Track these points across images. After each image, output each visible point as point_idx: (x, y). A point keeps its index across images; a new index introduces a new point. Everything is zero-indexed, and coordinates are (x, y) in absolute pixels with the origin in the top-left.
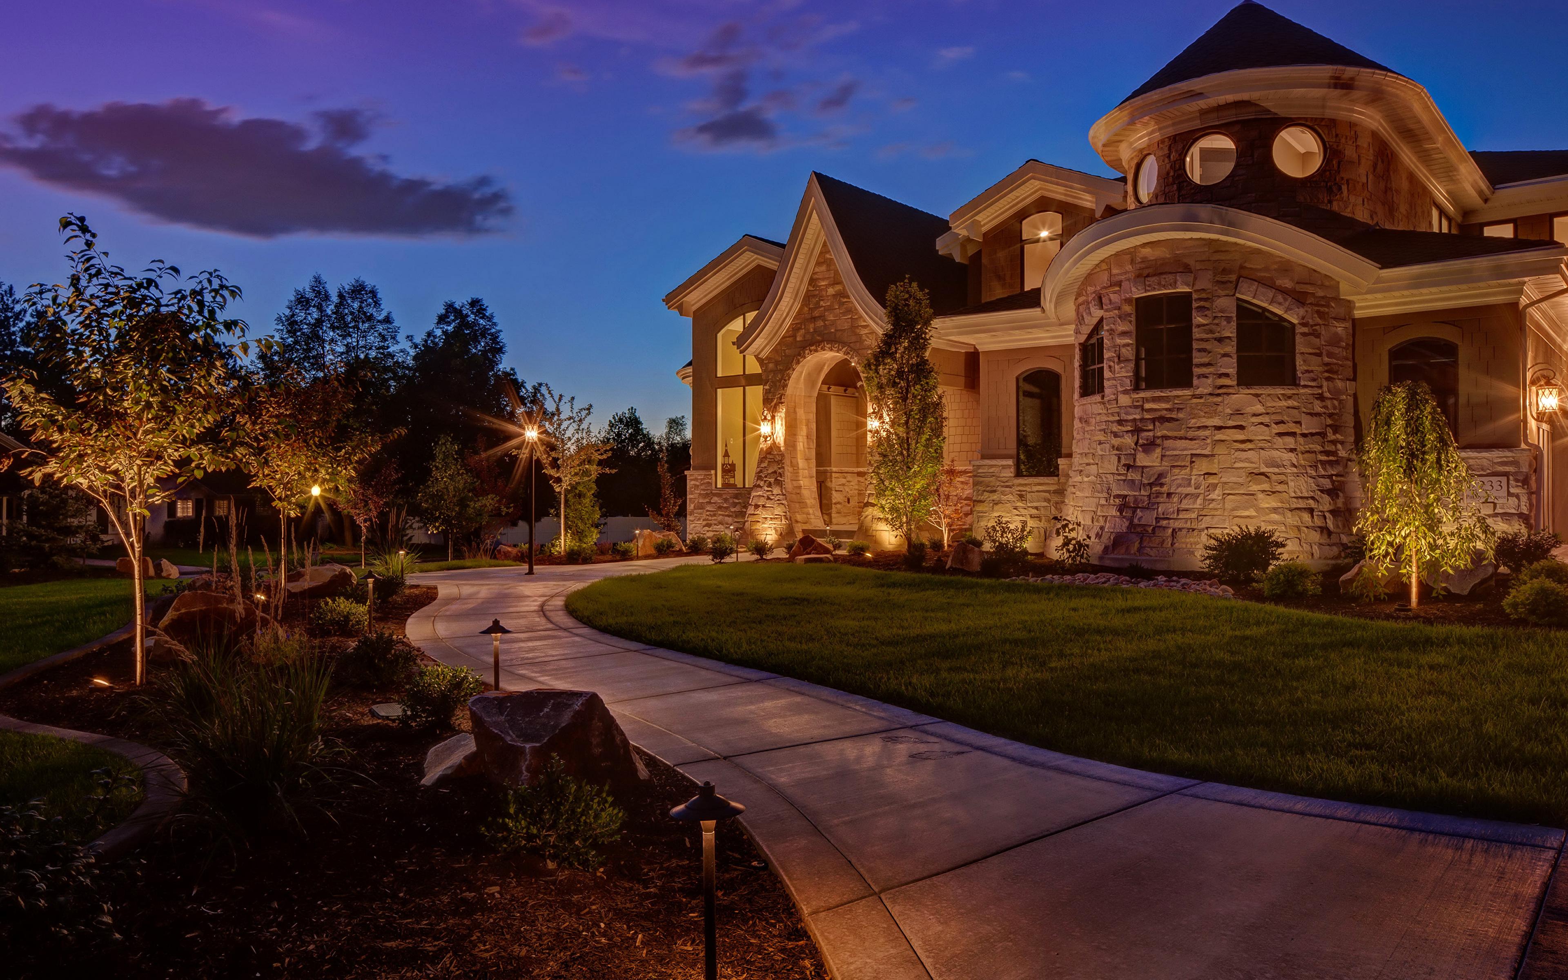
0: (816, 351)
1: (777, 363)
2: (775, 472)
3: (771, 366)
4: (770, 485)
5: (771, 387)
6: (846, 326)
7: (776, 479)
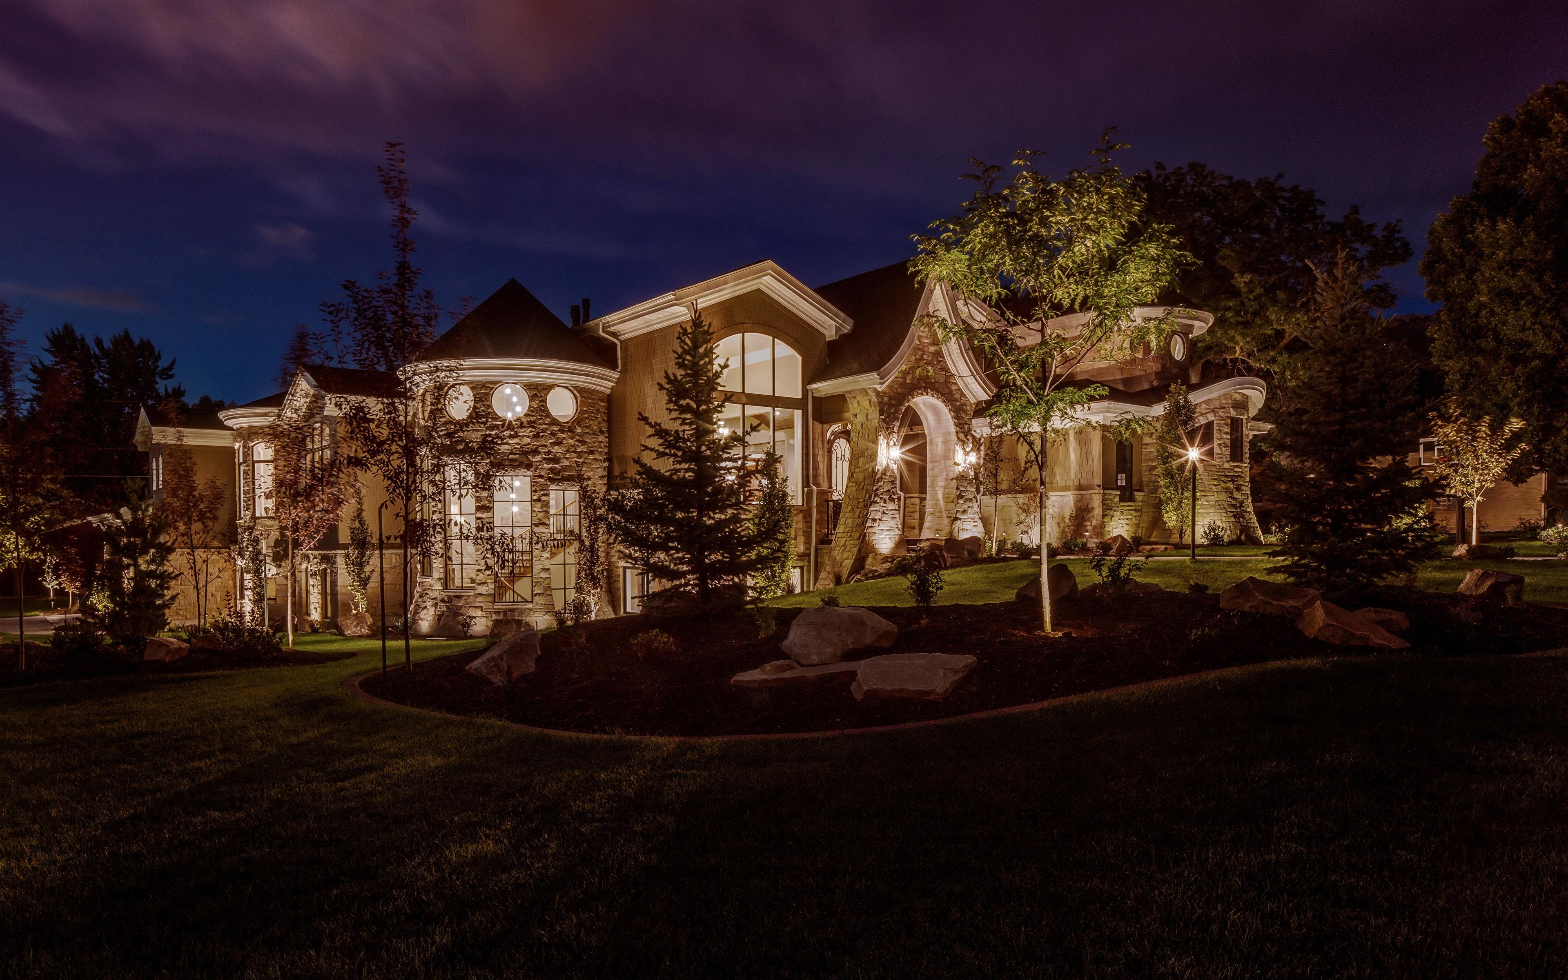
0: (922, 394)
1: (890, 398)
2: (888, 491)
3: (886, 399)
4: (885, 502)
5: (886, 417)
6: (942, 380)
7: (890, 497)
